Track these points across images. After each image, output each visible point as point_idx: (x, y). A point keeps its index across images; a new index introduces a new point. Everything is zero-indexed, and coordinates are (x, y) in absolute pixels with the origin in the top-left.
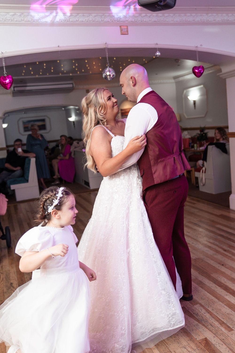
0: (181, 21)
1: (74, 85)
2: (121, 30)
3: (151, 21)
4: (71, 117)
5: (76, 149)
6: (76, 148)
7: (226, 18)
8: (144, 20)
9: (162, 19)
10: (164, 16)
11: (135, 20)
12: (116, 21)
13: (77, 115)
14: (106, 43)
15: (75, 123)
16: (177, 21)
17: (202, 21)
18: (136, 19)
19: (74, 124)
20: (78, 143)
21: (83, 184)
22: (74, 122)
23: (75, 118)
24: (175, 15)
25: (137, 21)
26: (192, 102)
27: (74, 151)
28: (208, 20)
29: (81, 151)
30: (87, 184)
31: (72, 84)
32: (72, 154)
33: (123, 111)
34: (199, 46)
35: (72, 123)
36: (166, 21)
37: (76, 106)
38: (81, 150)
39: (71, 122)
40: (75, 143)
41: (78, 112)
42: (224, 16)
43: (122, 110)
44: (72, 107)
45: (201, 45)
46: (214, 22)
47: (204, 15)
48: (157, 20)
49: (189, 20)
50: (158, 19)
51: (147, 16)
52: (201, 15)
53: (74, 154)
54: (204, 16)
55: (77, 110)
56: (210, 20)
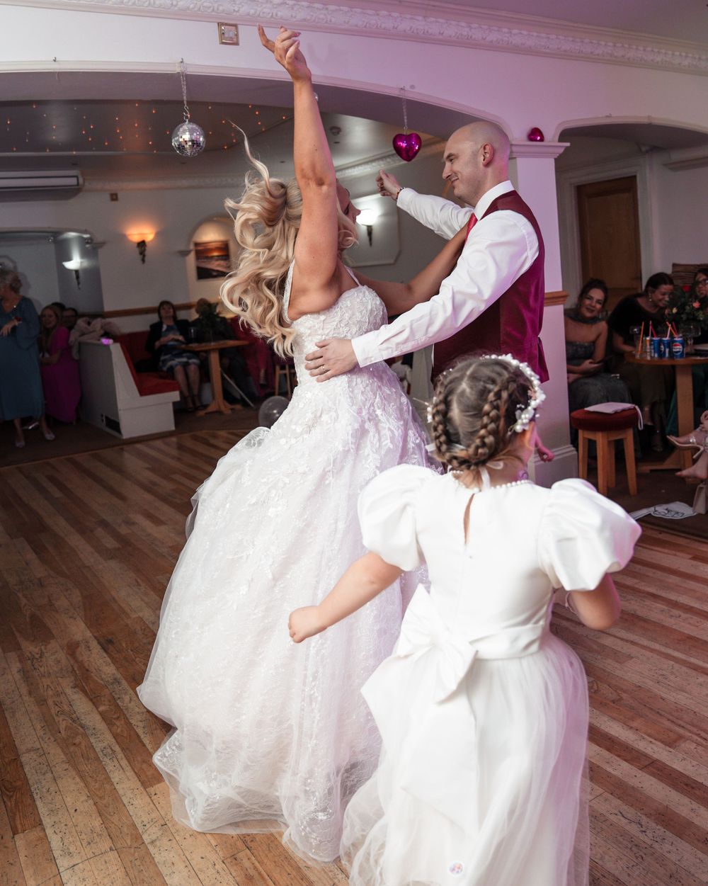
0: (365, 26)
1: (81, 181)
2: (222, 34)
3: (295, 17)
4: (69, 259)
5: (84, 339)
6: (83, 334)
7: (465, 31)
8: (279, 14)
9: (322, 16)
10: (327, 9)
11: (256, 12)
12: (210, 11)
13: (84, 254)
14: (182, 62)
15: (81, 274)
16: (356, 26)
17: (413, 32)
18: (259, 9)
19: (78, 277)
20: (89, 324)
21: (102, 425)
22: (77, 271)
23: (81, 263)
24: (354, 9)
25: (261, 15)
26: (364, 229)
27: (80, 344)
28: (427, 32)
29: (98, 342)
30: (115, 425)
31: (77, 177)
32: (75, 351)
33: (200, 248)
34: (407, 88)
35: (74, 275)
36: (331, 21)
37: (86, 232)
38: (99, 340)
39: (69, 271)
40: (81, 323)
41: (87, 246)
42: (462, 26)
43: (197, 244)
44: (72, 234)
45: (412, 87)
46: (441, 37)
47: (420, 18)
48: (308, 18)
49: (383, 26)
50: (312, 16)
51: (287, 6)
52: (411, 19)
53: (79, 351)
54: (418, 20)
55: (88, 243)
56: (430, 31)
